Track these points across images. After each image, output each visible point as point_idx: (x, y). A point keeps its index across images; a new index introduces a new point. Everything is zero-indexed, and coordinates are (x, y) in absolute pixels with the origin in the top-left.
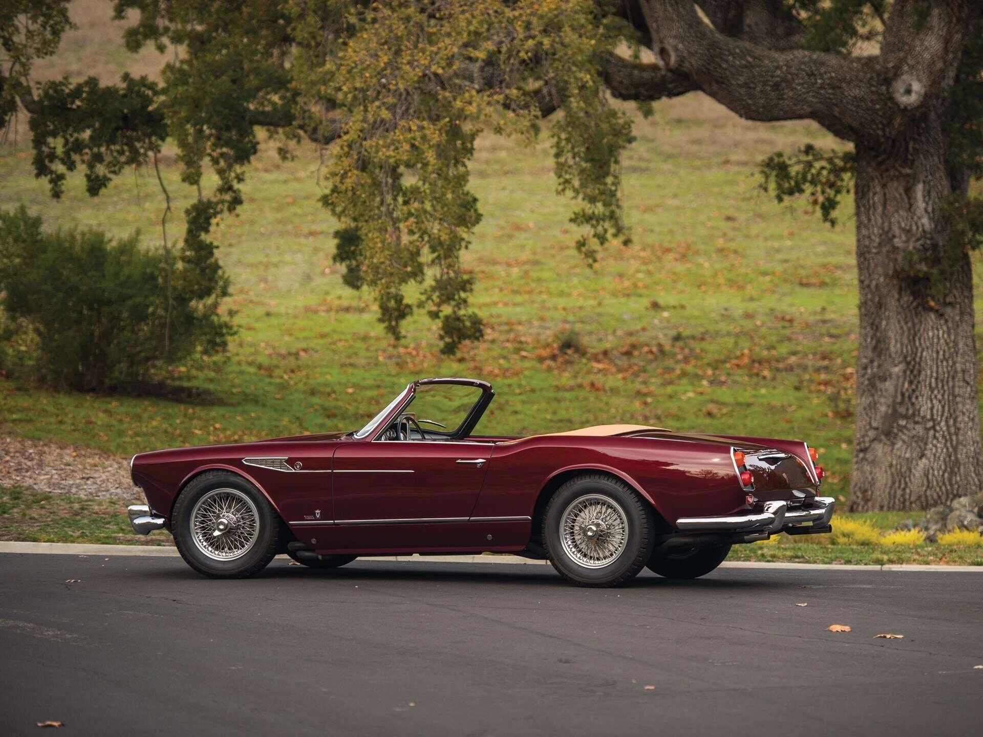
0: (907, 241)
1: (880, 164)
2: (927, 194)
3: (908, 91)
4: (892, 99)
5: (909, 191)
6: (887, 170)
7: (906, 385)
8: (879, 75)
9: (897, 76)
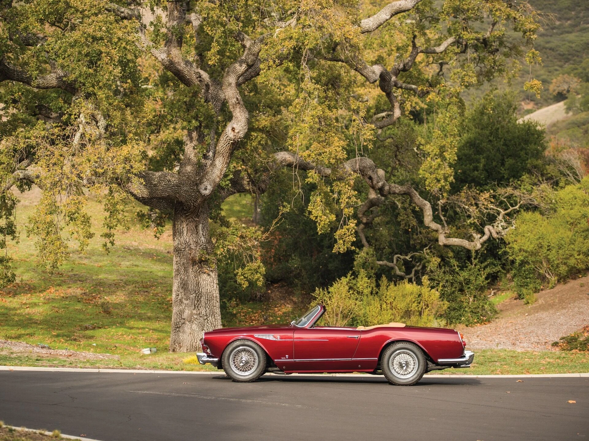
0: (196, 246)
1: (187, 216)
2: (203, 228)
3: (206, 189)
4: (199, 192)
5: (196, 227)
6: (189, 218)
7: (196, 302)
8: (193, 182)
9: (201, 183)
